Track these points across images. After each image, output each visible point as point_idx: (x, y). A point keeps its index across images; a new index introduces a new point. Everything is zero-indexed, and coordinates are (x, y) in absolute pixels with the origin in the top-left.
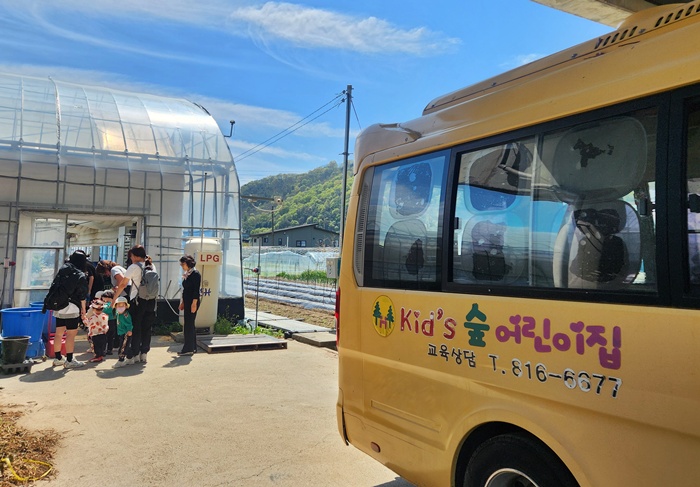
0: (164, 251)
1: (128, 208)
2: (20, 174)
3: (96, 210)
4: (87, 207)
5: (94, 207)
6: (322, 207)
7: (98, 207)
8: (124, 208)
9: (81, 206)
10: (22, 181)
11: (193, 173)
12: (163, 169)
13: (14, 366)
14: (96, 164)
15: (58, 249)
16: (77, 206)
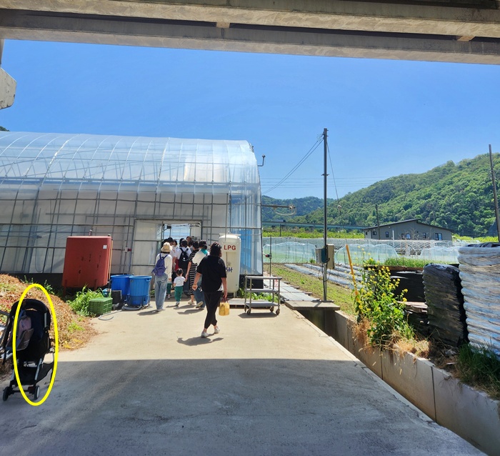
1: (192, 216)
2: (137, 198)
3: (175, 218)
5: (173, 216)
6: (443, 202)
8: (190, 216)
10: (138, 203)
12: (214, 191)
14: (176, 191)
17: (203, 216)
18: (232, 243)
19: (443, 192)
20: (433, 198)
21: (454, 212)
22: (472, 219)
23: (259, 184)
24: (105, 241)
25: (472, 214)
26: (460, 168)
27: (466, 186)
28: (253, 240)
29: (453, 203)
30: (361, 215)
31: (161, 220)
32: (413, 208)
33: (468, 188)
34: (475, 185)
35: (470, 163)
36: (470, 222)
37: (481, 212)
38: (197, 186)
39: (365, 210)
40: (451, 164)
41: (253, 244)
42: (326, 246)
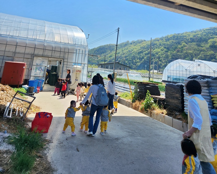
3: (52, 57)
8: (59, 57)
10: (35, 49)
12: (69, 47)
13: (31, 94)
14: (53, 45)
15: (46, 66)
17: (64, 57)
18: (79, 69)
19: (124, 52)
20: (120, 54)
21: (127, 60)
22: (132, 63)
24: (23, 65)
25: (133, 61)
26: (131, 44)
27: (132, 51)
29: (127, 57)
31: (48, 57)
32: (112, 57)
33: (133, 51)
34: (135, 50)
35: (135, 42)
36: (132, 64)
37: (136, 60)
38: (62, 44)
40: (128, 42)
42: (114, 73)
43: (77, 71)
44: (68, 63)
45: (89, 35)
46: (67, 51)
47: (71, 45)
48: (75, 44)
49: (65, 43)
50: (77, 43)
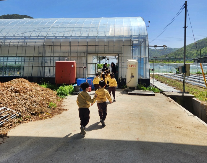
0: (124, 64)
2: (87, 44)
3: (105, 53)
4: (103, 52)
7: (106, 52)
8: (113, 52)
9: (102, 52)
11: (133, 40)
12: (124, 40)
13: (76, 93)
14: (105, 40)
15: (96, 64)
16: (100, 52)
17: (119, 52)
18: (134, 64)
23: (147, 35)
24: (73, 63)
28: (144, 63)
30: (190, 54)
31: (99, 54)
38: (115, 38)
39: (192, 52)
41: (144, 64)
42: (185, 65)
43: (131, 66)
44: (125, 58)
45: (149, 22)
46: (121, 44)
47: (126, 37)
48: (132, 36)
49: (120, 36)
50: (133, 34)
